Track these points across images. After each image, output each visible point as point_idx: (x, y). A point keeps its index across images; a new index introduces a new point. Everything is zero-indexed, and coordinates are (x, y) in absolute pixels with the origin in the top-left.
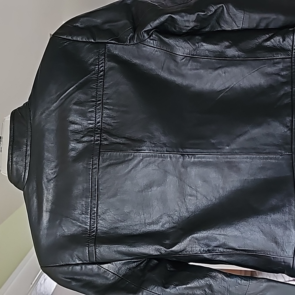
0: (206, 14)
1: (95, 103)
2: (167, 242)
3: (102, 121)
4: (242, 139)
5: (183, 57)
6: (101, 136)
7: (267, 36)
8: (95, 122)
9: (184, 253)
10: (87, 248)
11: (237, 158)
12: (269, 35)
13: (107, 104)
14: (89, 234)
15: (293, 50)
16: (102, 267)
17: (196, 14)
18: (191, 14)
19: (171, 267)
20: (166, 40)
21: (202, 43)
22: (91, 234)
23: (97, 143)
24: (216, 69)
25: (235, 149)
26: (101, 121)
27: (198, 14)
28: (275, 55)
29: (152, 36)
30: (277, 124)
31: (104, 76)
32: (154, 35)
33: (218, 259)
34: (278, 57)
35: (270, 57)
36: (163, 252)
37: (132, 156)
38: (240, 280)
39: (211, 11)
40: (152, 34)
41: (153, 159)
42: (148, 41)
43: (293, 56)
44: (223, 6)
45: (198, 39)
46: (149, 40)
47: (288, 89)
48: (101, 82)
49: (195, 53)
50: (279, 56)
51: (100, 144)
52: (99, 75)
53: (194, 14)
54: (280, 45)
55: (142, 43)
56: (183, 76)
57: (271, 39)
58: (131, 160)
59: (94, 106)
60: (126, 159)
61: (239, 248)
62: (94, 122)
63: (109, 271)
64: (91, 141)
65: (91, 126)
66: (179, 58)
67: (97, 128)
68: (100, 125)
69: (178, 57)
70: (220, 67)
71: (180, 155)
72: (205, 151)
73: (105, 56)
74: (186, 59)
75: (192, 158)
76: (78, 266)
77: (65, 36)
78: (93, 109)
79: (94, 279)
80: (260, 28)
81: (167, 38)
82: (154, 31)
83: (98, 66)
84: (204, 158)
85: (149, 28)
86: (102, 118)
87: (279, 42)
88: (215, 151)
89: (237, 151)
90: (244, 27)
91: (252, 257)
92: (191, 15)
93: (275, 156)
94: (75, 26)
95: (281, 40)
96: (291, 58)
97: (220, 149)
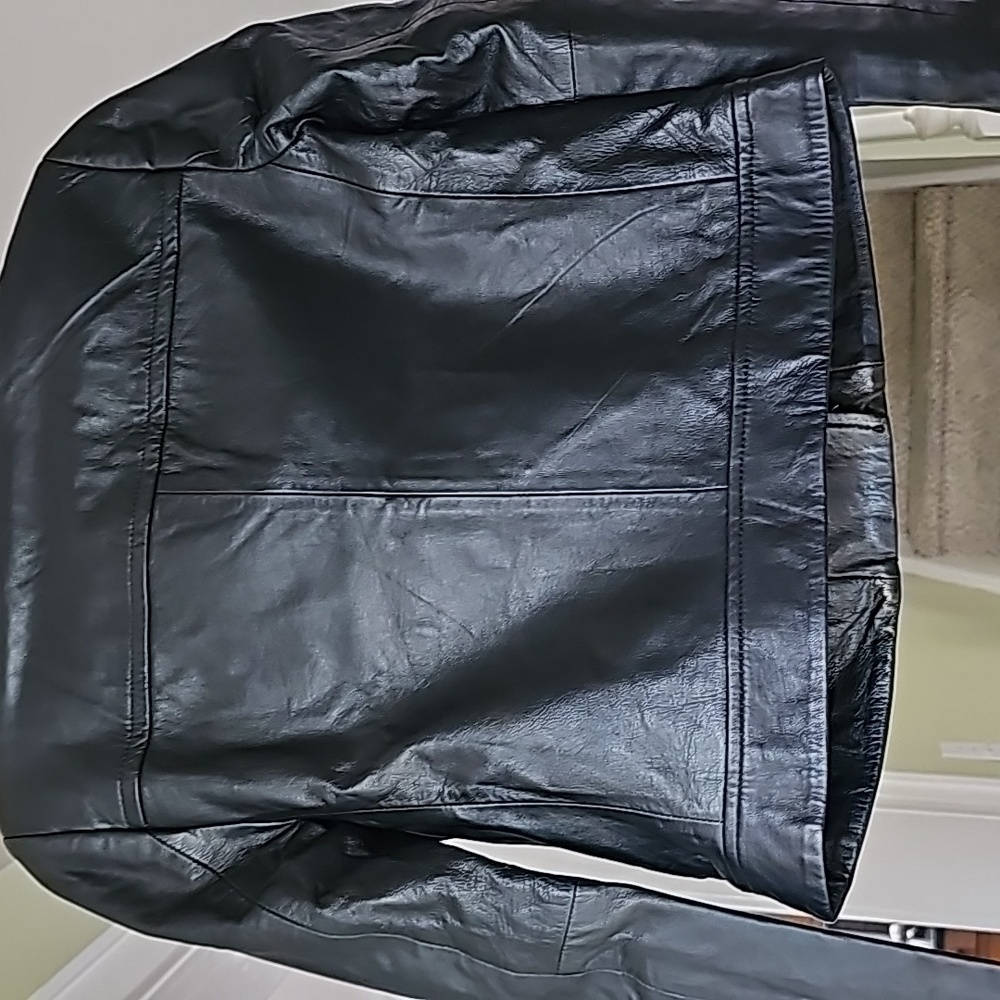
0: (445, 61)
1: (150, 349)
2: (346, 767)
3: (168, 403)
4: (573, 442)
5: (399, 197)
6: (161, 448)
7: (655, 113)
8: (150, 407)
9: (393, 803)
10: (119, 783)
11: (559, 504)
12: (659, 110)
13: (180, 351)
14: (129, 743)
15: (738, 154)
16: (164, 843)
17: (415, 64)
18: (399, 65)
19: (359, 846)
20: (341, 147)
21: (450, 149)
22: (134, 743)
23: (150, 468)
24: (501, 228)
25: (553, 476)
26: (164, 404)
27: (420, 63)
28: (680, 174)
29: (302, 140)
30: (681, 392)
31: (177, 269)
32: (306, 137)
33: (497, 822)
34: (693, 180)
35: (664, 180)
36: (331, 798)
37: (242, 505)
38: (544, 888)
39: (460, 49)
40: (301, 133)
41: (303, 514)
42: (291, 155)
43: (742, 172)
44: (498, 31)
45: (436, 140)
46: (294, 153)
47: (726, 278)
48: (167, 287)
49: (434, 184)
50: (694, 176)
51: (159, 472)
52: (164, 267)
53: (408, 63)
54: (698, 140)
55: (277, 162)
56: (406, 256)
57: (665, 123)
58: (238, 516)
59: (145, 360)
60: (225, 516)
61: (551, 789)
62: (146, 407)
63: (183, 854)
64: (135, 463)
65: (136, 419)
66: (387, 204)
67: (154, 424)
68: (160, 416)
69: (382, 200)
70: (511, 223)
71: (383, 500)
72: (459, 485)
73: (178, 209)
74: (407, 204)
75: (419, 506)
76: (97, 836)
77: (75, 158)
78: (142, 369)
79: (144, 877)
80: (638, 90)
81: (342, 143)
82: (303, 124)
83: (161, 240)
84: (456, 505)
85: (283, 117)
86: (168, 395)
87: (693, 129)
88: (488, 483)
89: (557, 483)
90: (582, 93)
91: (605, 820)
92: (400, 68)
93: (675, 496)
94: (103, 127)
95: (698, 123)
96: (736, 179)
97: (504, 476)
